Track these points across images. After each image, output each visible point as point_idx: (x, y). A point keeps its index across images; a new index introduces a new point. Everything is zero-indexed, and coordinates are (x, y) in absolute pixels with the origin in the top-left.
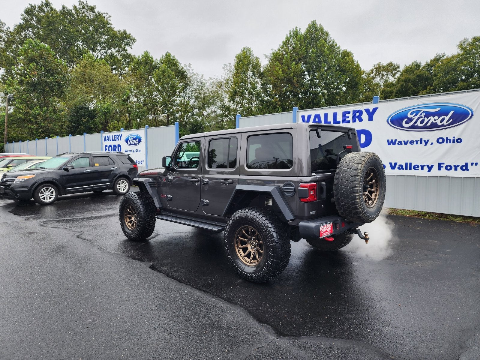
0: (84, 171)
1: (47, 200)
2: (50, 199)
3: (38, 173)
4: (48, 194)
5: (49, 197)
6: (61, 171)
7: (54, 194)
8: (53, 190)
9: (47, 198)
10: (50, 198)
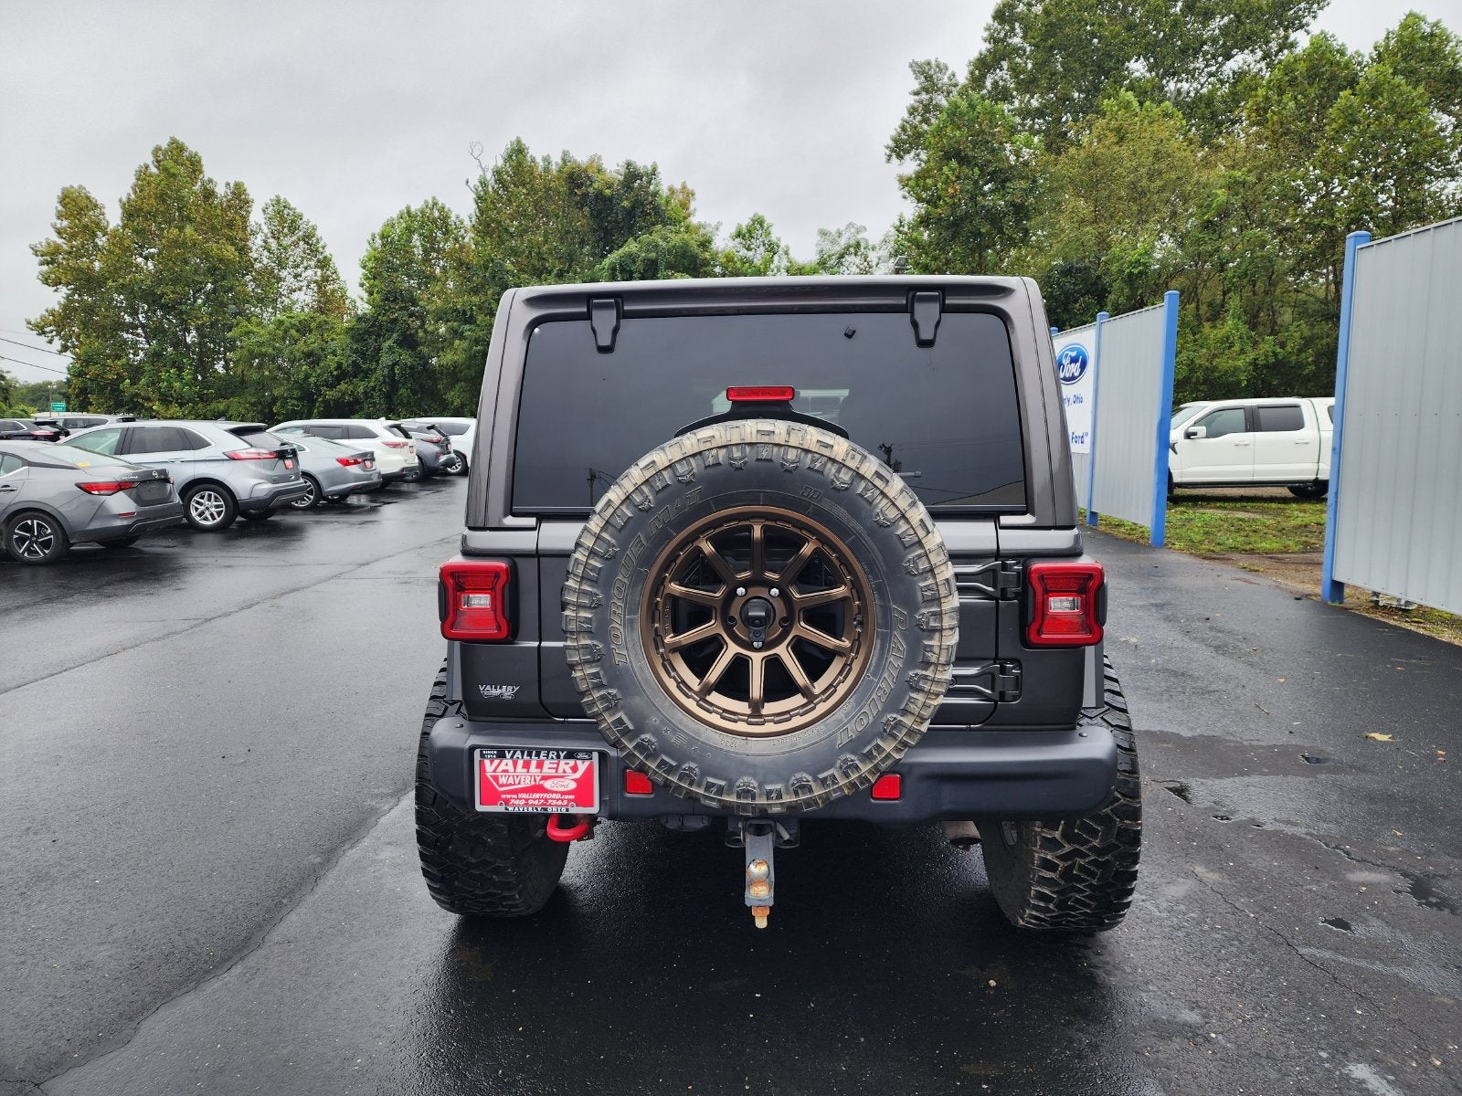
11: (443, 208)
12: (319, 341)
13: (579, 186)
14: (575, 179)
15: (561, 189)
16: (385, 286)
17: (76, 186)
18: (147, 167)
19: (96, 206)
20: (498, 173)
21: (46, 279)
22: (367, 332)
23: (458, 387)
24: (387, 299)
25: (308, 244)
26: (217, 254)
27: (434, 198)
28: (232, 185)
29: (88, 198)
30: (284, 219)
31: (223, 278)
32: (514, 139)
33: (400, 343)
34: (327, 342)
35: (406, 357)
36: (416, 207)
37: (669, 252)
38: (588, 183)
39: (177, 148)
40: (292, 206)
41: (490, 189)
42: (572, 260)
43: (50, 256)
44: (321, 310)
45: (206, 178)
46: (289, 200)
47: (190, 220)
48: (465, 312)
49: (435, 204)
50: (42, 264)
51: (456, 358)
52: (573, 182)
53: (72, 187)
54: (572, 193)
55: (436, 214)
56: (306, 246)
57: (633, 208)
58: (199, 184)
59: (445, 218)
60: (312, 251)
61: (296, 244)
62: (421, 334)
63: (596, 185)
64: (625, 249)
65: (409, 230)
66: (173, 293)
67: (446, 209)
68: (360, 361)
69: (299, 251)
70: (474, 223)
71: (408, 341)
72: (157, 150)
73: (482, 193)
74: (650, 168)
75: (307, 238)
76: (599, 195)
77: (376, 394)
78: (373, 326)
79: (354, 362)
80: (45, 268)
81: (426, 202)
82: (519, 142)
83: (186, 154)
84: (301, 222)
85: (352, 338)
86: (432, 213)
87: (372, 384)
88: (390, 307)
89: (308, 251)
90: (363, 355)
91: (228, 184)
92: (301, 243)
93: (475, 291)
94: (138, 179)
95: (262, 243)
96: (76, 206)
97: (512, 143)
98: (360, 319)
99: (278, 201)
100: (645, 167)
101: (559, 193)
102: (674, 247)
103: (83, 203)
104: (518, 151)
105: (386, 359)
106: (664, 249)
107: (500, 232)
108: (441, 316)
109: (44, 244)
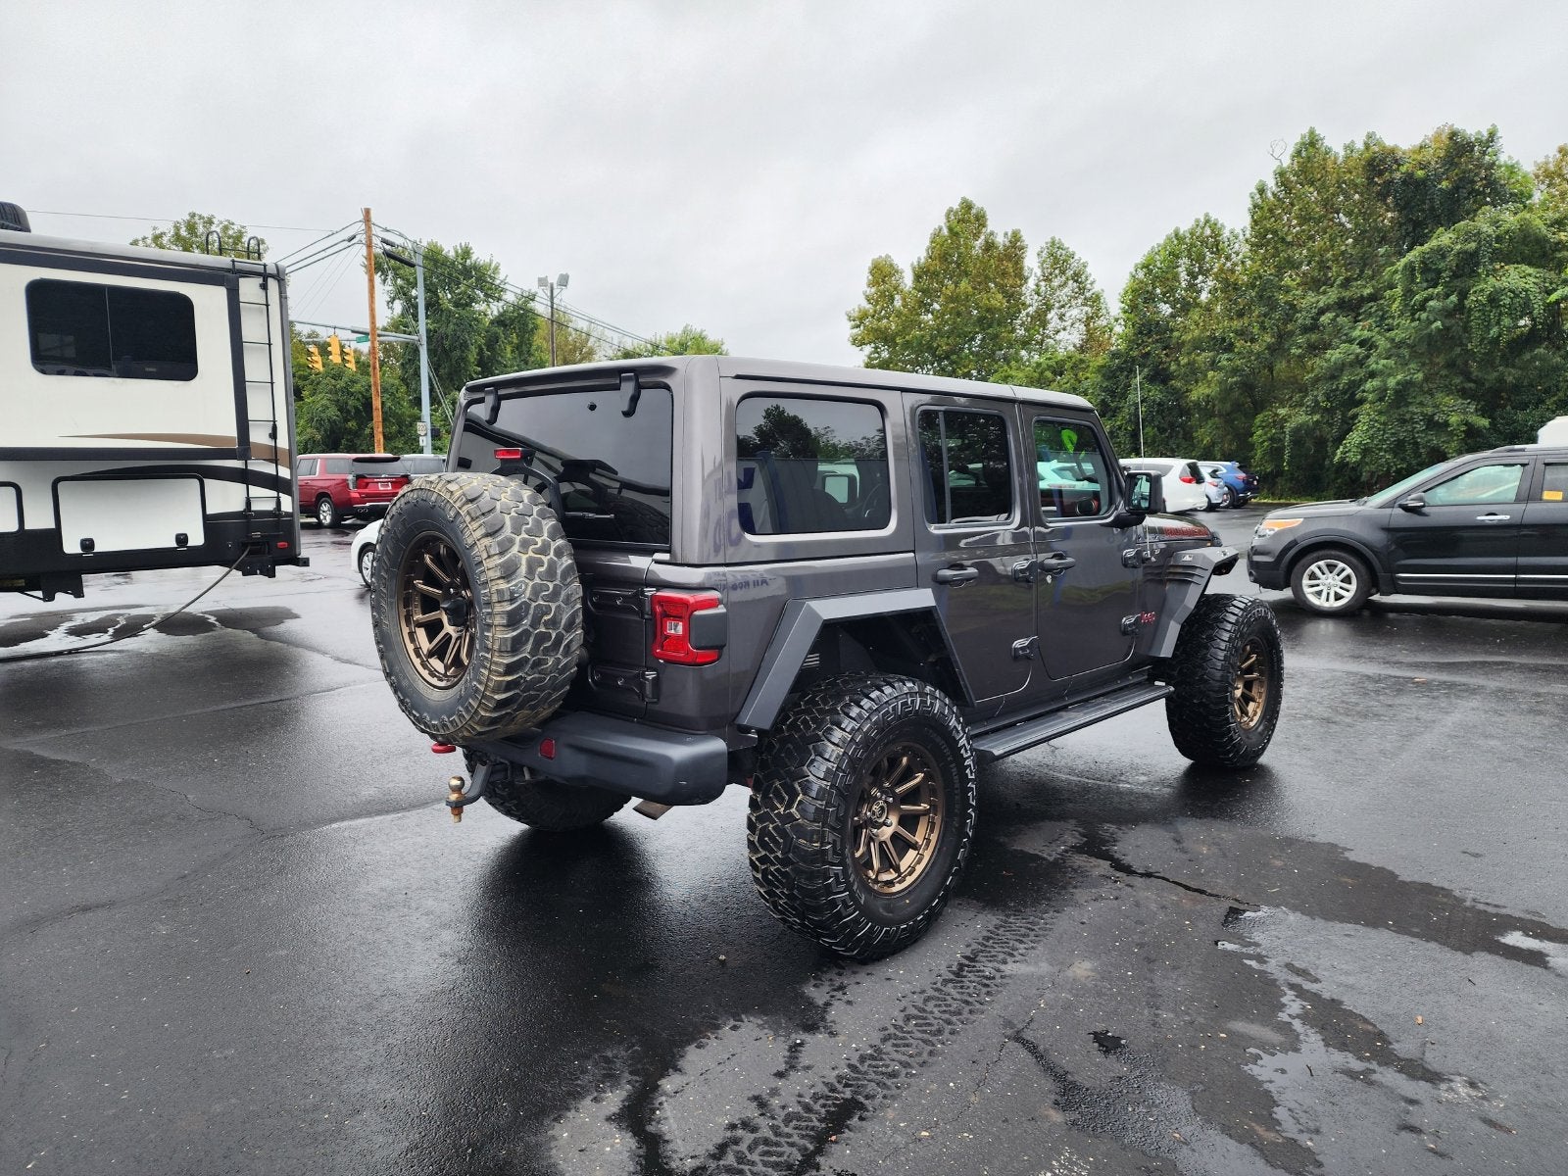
0: (1479, 518)
1: (1327, 600)
2: (1336, 600)
3: (1315, 513)
4: (1333, 582)
5: (1336, 593)
6: (1388, 511)
7: (1353, 587)
8: (1349, 571)
9: (1328, 594)
10: (1338, 597)
11: (1216, 224)
12: (1072, 381)
13: (1380, 174)
14: (1377, 164)
15: (1358, 181)
16: (1140, 319)
17: (883, 256)
18: (940, 229)
19: (897, 272)
20: (1281, 174)
21: (855, 340)
22: (1121, 369)
23: (1210, 423)
24: (1141, 333)
25: (1076, 281)
26: (985, 304)
27: (1207, 215)
28: (1009, 234)
29: (891, 265)
30: (1058, 261)
31: (990, 326)
32: (1306, 131)
33: (1151, 379)
34: (1080, 382)
35: (1156, 393)
36: (1185, 227)
37: (1499, 239)
38: (1395, 167)
39: (967, 206)
40: (1066, 246)
41: (1270, 195)
42: (1365, 265)
43: (859, 319)
44: (1082, 349)
45: (989, 231)
46: (1063, 241)
47: (967, 274)
48: (1224, 340)
49: (1207, 222)
50: (853, 328)
51: (1207, 391)
52: (1374, 170)
53: (881, 257)
54: (1370, 180)
55: (1208, 232)
56: (1075, 284)
57: (1456, 189)
58: (983, 237)
59: (1216, 234)
60: (1080, 289)
61: (1065, 284)
62: (1173, 367)
63: (1403, 169)
64: (1433, 243)
65: (1175, 255)
66: (948, 344)
67: (1219, 226)
68: (1109, 399)
69: (1067, 290)
70: (1248, 236)
71: (1160, 376)
72: (950, 210)
73: (1259, 201)
74: (1486, 135)
75: (1076, 277)
76: (1409, 180)
77: (1121, 434)
78: (1126, 362)
79: (1103, 400)
80: (856, 331)
81: (1197, 221)
82: (1312, 132)
83: (974, 211)
84: (1072, 260)
85: (1104, 376)
86: (1202, 233)
87: (1119, 423)
88: (1143, 341)
89: (1077, 290)
90: (1112, 393)
91: (1006, 234)
92: (1071, 282)
93: (1240, 315)
94: (932, 242)
95: (1035, 287)
96: (882, 273)
97: (1303, 137)
98: (1115, 355)
99: (1053, 243)
100: (1479, 132)
101: (1356, 185)
102: (1507, 232)
103: (887, 270)
104: (1312, 143)
105: (1136, 396)
106: (1489, 236)
107: (1276, 242)
108: (1197, 346)
109: (857, 309)
